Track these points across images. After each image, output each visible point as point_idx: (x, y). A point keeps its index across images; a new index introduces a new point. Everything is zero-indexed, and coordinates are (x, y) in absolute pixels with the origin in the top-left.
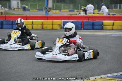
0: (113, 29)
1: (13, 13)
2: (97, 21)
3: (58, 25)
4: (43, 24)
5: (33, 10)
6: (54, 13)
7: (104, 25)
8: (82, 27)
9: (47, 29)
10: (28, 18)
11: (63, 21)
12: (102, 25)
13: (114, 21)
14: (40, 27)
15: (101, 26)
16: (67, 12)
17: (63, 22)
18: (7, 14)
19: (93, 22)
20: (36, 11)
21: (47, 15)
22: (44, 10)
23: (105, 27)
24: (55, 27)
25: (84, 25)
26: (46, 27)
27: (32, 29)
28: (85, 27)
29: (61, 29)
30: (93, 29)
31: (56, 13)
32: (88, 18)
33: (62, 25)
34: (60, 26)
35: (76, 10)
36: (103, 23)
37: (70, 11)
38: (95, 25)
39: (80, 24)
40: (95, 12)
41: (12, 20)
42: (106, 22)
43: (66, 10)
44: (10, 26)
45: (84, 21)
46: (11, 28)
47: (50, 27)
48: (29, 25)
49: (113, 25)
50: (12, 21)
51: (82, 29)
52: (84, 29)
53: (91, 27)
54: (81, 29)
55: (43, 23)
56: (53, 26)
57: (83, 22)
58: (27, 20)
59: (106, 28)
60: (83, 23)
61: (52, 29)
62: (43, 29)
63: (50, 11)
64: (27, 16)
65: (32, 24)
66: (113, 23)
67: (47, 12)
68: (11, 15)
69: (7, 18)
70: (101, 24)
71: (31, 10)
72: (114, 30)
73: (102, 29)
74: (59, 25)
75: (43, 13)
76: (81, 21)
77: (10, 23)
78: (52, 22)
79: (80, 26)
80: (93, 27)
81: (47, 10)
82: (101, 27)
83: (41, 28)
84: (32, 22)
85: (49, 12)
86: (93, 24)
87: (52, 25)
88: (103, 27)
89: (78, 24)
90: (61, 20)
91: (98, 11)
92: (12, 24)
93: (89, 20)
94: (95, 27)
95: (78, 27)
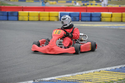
0: (111, 21)
1: (9, 3)
2: (95, 12)
4: (39, 16)
5: (29, 1)
6: (51, 4)
7: (102, 17)
8: (80, 19)
9: (44, 21)
10: (24, 10)
11: (60, 12)
12: (100, 17)
13: (113, 12)
14: (37, 18)
16: (64, 3)
17: (60, 14)
18: (3, 5)
19: (91, 14)
20: (32, 2)
21: (43, 6)
22: (40, 1)
23: (103, 19)
24: (52, 19)
25: (81, 17)
26: (43, 19)
27: (29, 20)
28: (83, 18)
29: (58, 21)
30: (91, 21)
31: (52, 4)
32: (86, 10)
33: (59, 17)
34: (58, 18)
35: (73, 2)
36: (101, 15)
37: (67, 2)
38: (93, 17)
39: (78, 15)
40: (93, 4)
41: (7, 11)
42: (104, 14)
43: (63, 2)
44: (6, 18)
45: (82, 12)
46: (7, 19)
47: (47, 18)
48: (25, 17)
50: (8, 13)
51: (80, 21)
52: (81, 21)
53: (89, 18)
54: (79, 21)
55: (39, 14)
57: (80, 13)
58: (23, 11)
59: (105, 19)
60: (80, 15)
61: (49, 21)
62: (39, 20)
63: (47, 2)
64: (23, 7)
65: (29, 15)
66: (112, 15)
67: (44, 3)
68: (6, 6)
69: (2, 9)
70: (100, 15)
71: (27, 1)
73: (100, 21)
74: (56, 16)
75: (39, 4)
76: (79, 12)
77: (6, 14)
78: (49, 13)
79: (78, 18)
80: (91, 19)
81: (44, 1)
82: (100, 19)
83: (38, 20)
84: (29, 13)
85: (45, 3)
86: (91, 16)
87: (49, 16)
88: (101, 19)
89: (76, 16)
90: (59, 11)
91: (96, 2)
92: (8, 16)
93: (87, 11)
94: (93, 19)
95: (75, 19)
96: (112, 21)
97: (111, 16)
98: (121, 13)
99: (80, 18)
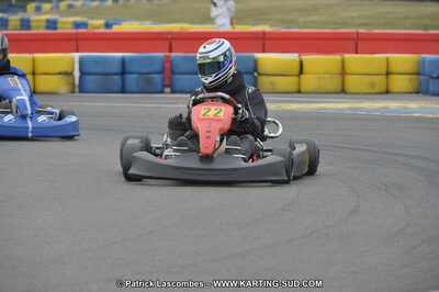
0: (299, 92)
3: (60, 73)
7: (259, 74)
8: (167, 83)
12: (252, 73)
15: (251, 76)
17: (81, 62)
23: (265, 81)
24: (45, 83)
25: (173, 73)
29: (73, 92)
33: (77, 74)
34: (70, 79)
36: (256, 62)
39: (158, 67)
42: (268, 59)
45: (173, 54)
49: (301, 72)
51: (167, 90)
52: (173, 92)
54: (162, 92)
56: (39, 78)
59: (272, 83)
60: (167, 65)
66: (301, 63)
70: (250, 66)
72: (307, 93)
74: (65, 73)
76: (161, 55)
78: (34, 59)
79: (157, 78)
82: (252, 82)
87: (34, 74)
88: (256, 79)
89: (150, 70)
95: (149, 82)
96: (302, 89)
97: (297, 71)
98: (336, 58)
99: (165, 79)
